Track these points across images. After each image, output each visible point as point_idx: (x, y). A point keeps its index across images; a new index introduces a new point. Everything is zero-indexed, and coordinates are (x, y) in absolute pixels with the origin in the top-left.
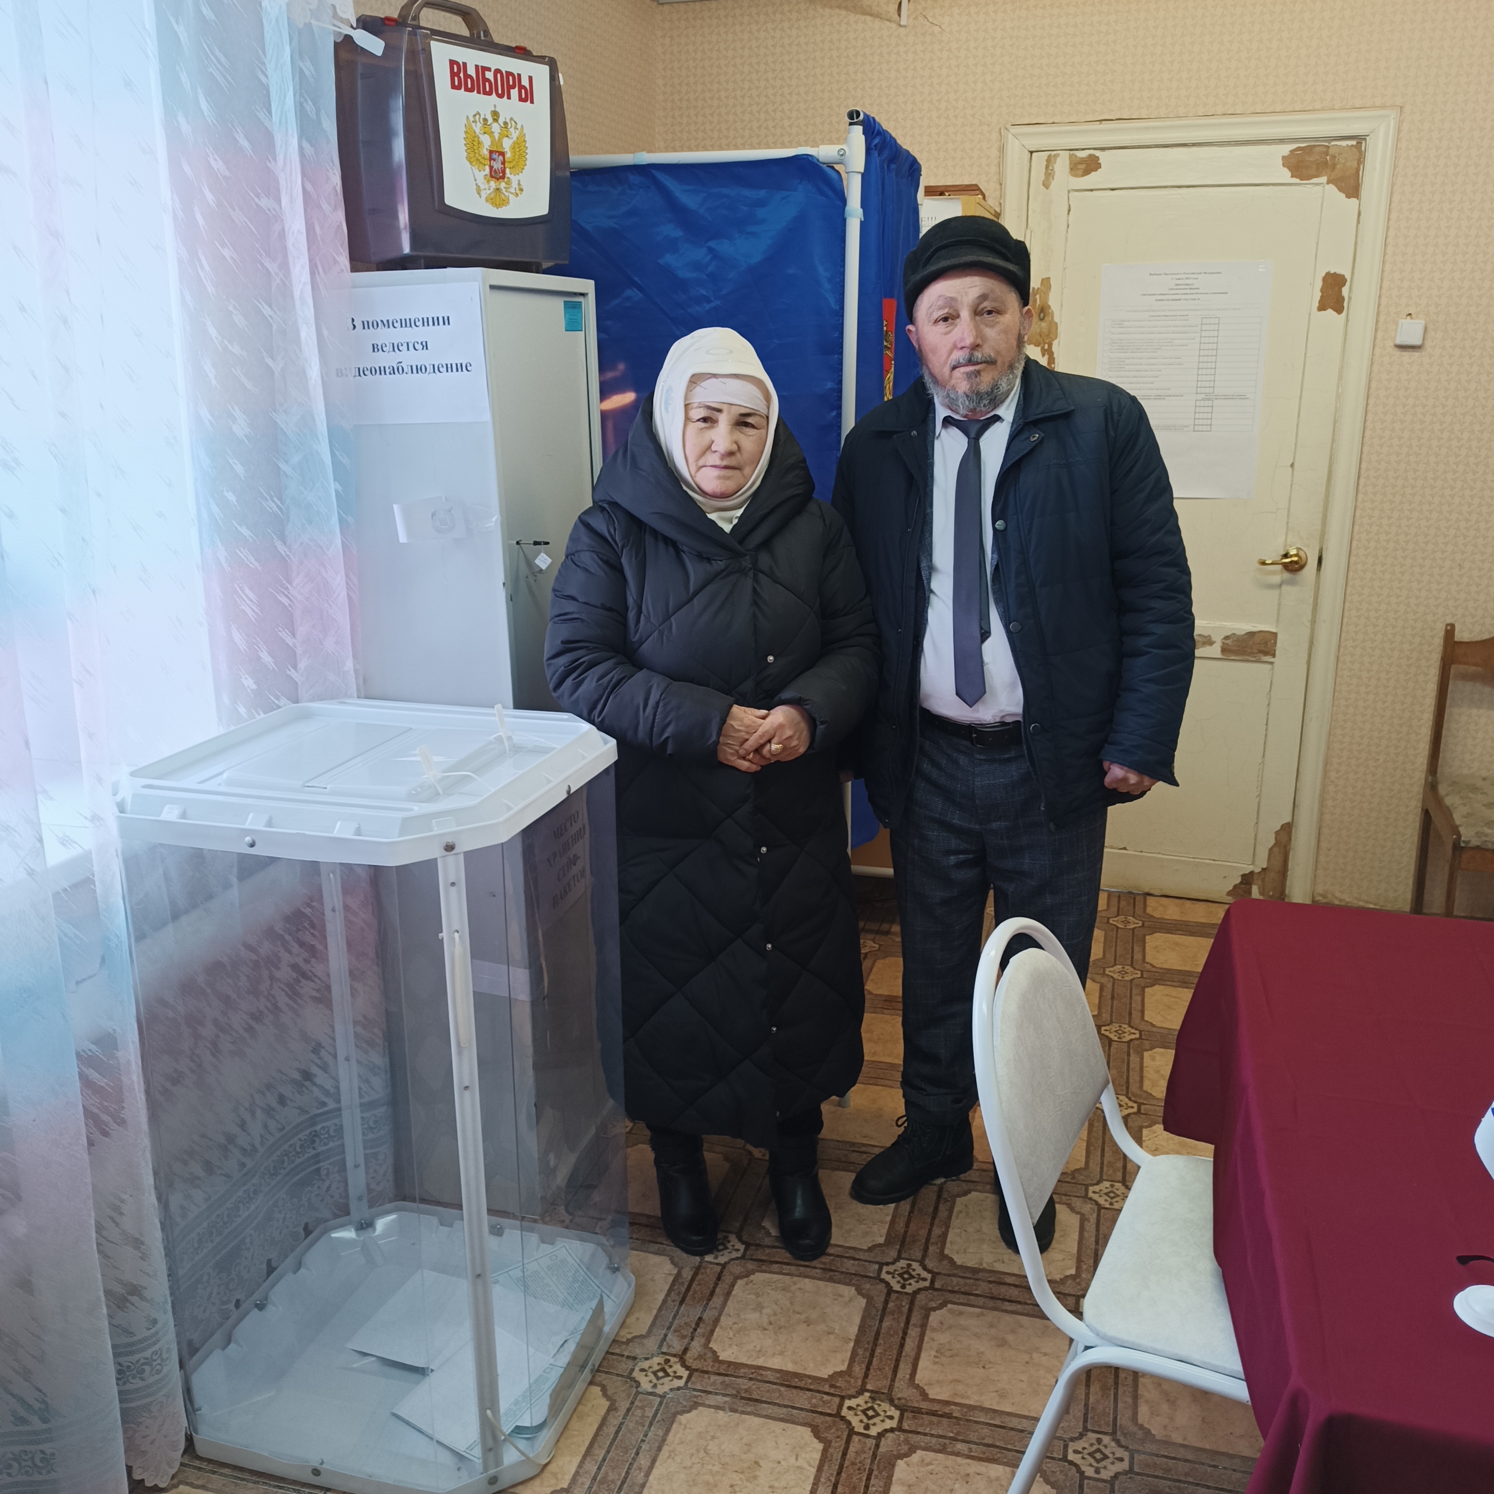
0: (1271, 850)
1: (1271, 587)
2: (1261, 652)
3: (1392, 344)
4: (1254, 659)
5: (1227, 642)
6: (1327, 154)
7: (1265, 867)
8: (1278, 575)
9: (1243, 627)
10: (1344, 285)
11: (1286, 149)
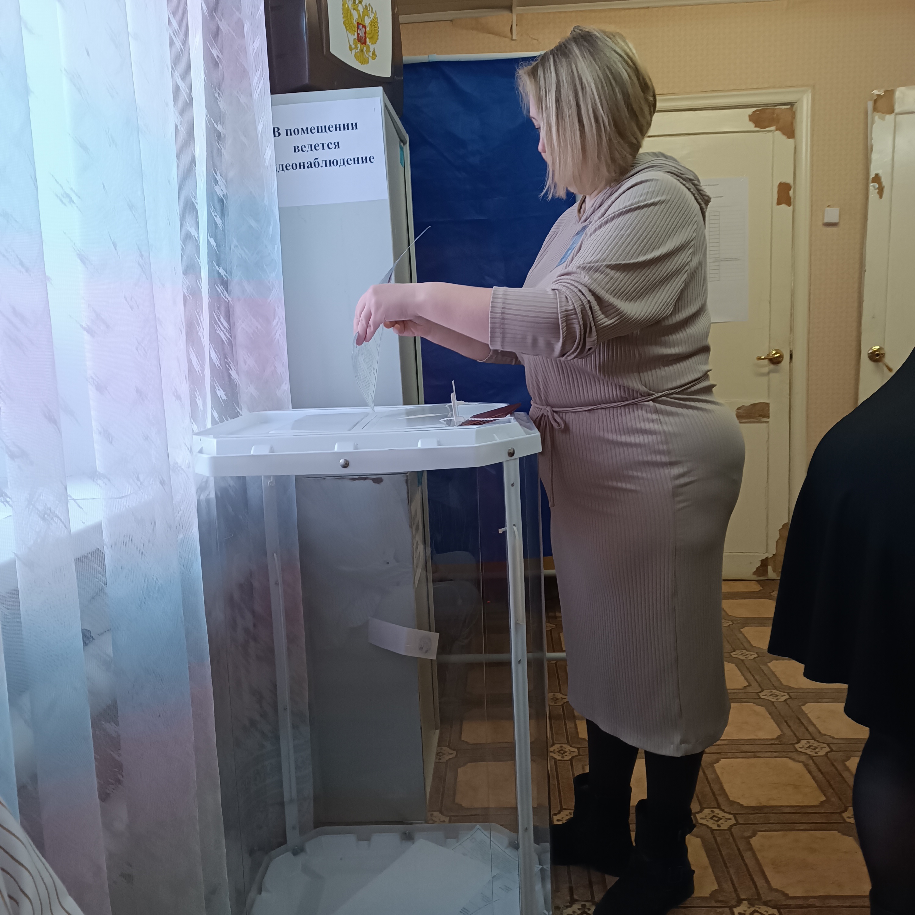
0: (777, 542)
1: (763, 375)
2: (760, 416)
3: (821, 223)
4: (757, 420)
5: (739, 411)
6: (773, 113)
7: (775, 553)
8: (766, 366)
9: (748, 402)
10: (790, 189)
11: (750, 111)
